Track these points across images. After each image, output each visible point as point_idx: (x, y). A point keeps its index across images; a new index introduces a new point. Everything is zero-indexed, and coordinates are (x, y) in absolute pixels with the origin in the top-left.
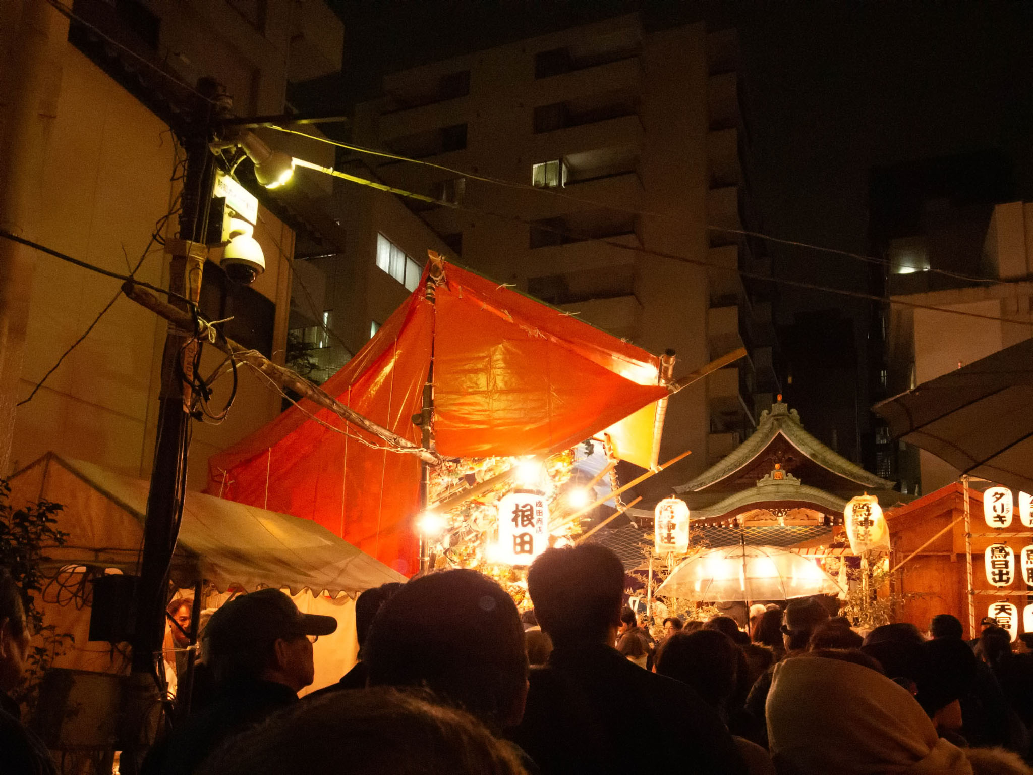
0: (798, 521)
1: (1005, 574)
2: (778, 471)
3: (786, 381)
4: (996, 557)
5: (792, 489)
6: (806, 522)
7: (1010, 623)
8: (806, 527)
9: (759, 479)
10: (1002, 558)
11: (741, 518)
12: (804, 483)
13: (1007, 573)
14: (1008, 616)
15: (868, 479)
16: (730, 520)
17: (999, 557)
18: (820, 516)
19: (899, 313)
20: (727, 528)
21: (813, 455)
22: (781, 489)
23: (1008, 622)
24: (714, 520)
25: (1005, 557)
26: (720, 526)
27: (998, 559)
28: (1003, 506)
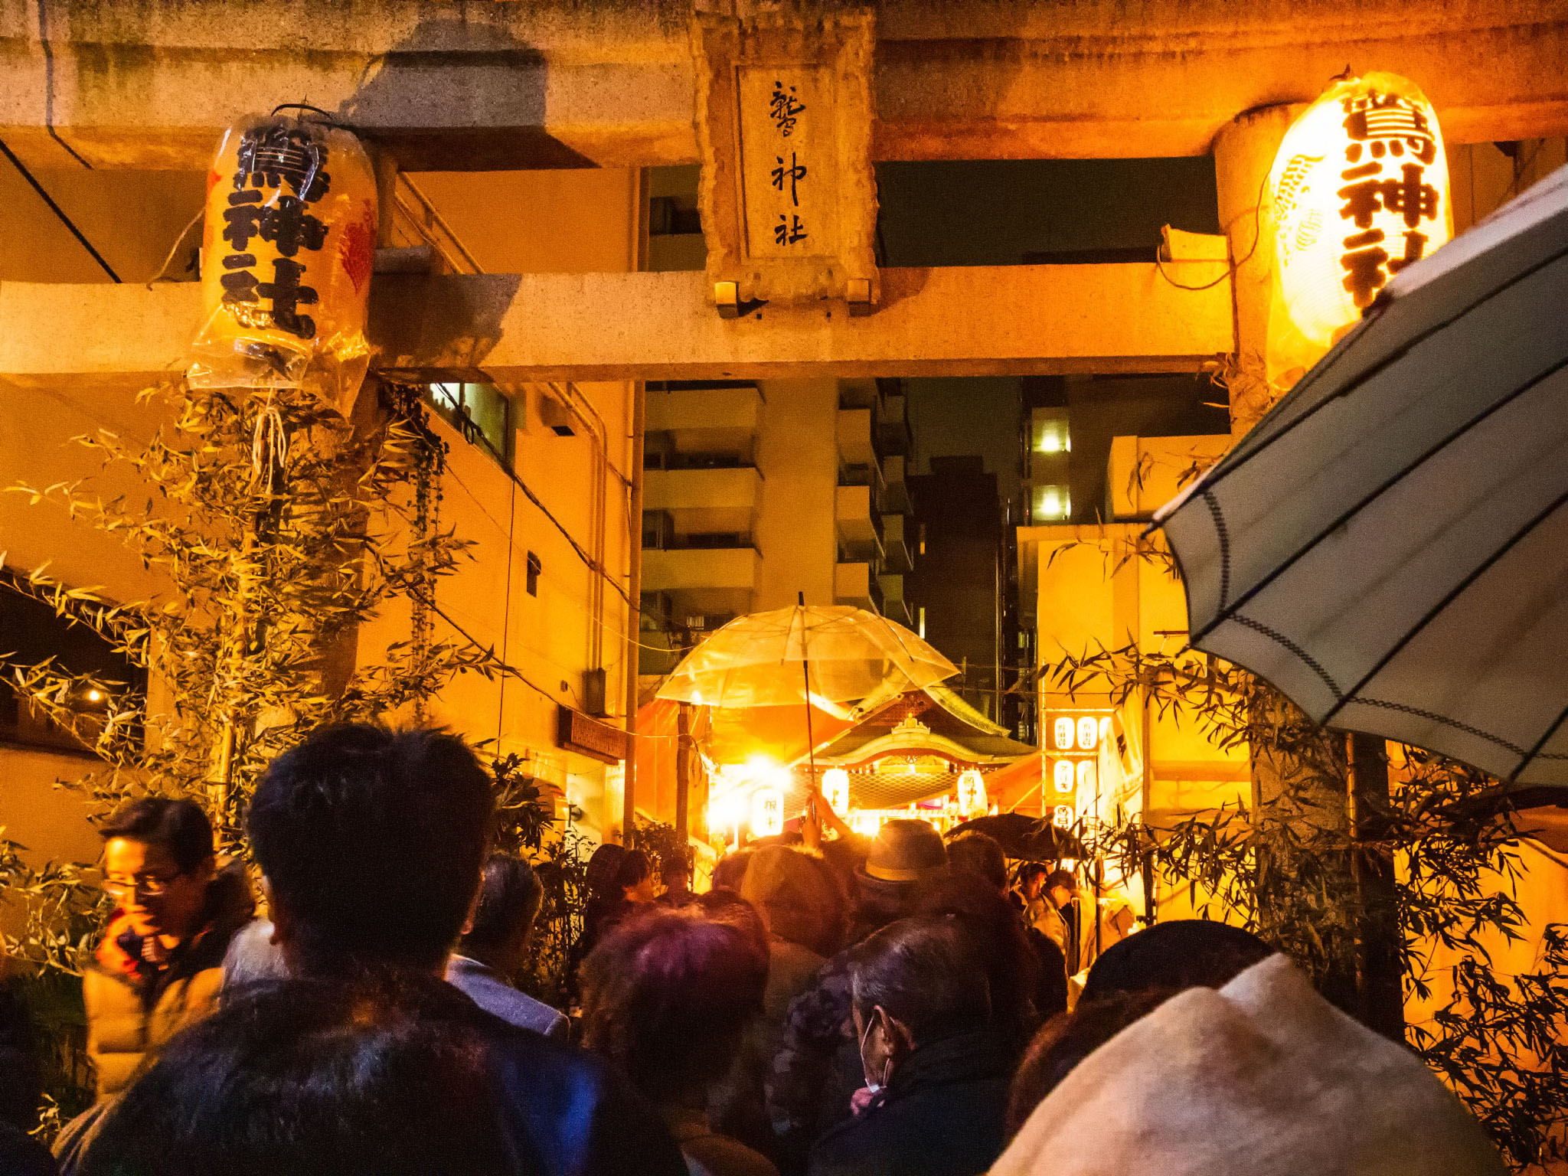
0: (926, 766)
2: (910, 719)
3: (918, 549)
5: (921, 738)
6: (934, 767)
8: (933, 774)
9: (894, 727)
11: (876, 764)
12: (934, 731)
15: (987, 726)
16: (867, 766)
18: (946, 763)
19: (1025, 544)
20: (864, 774)
21: (942, 701)
22: (913, 737)
24: (853, 765)
26: (857, 772)
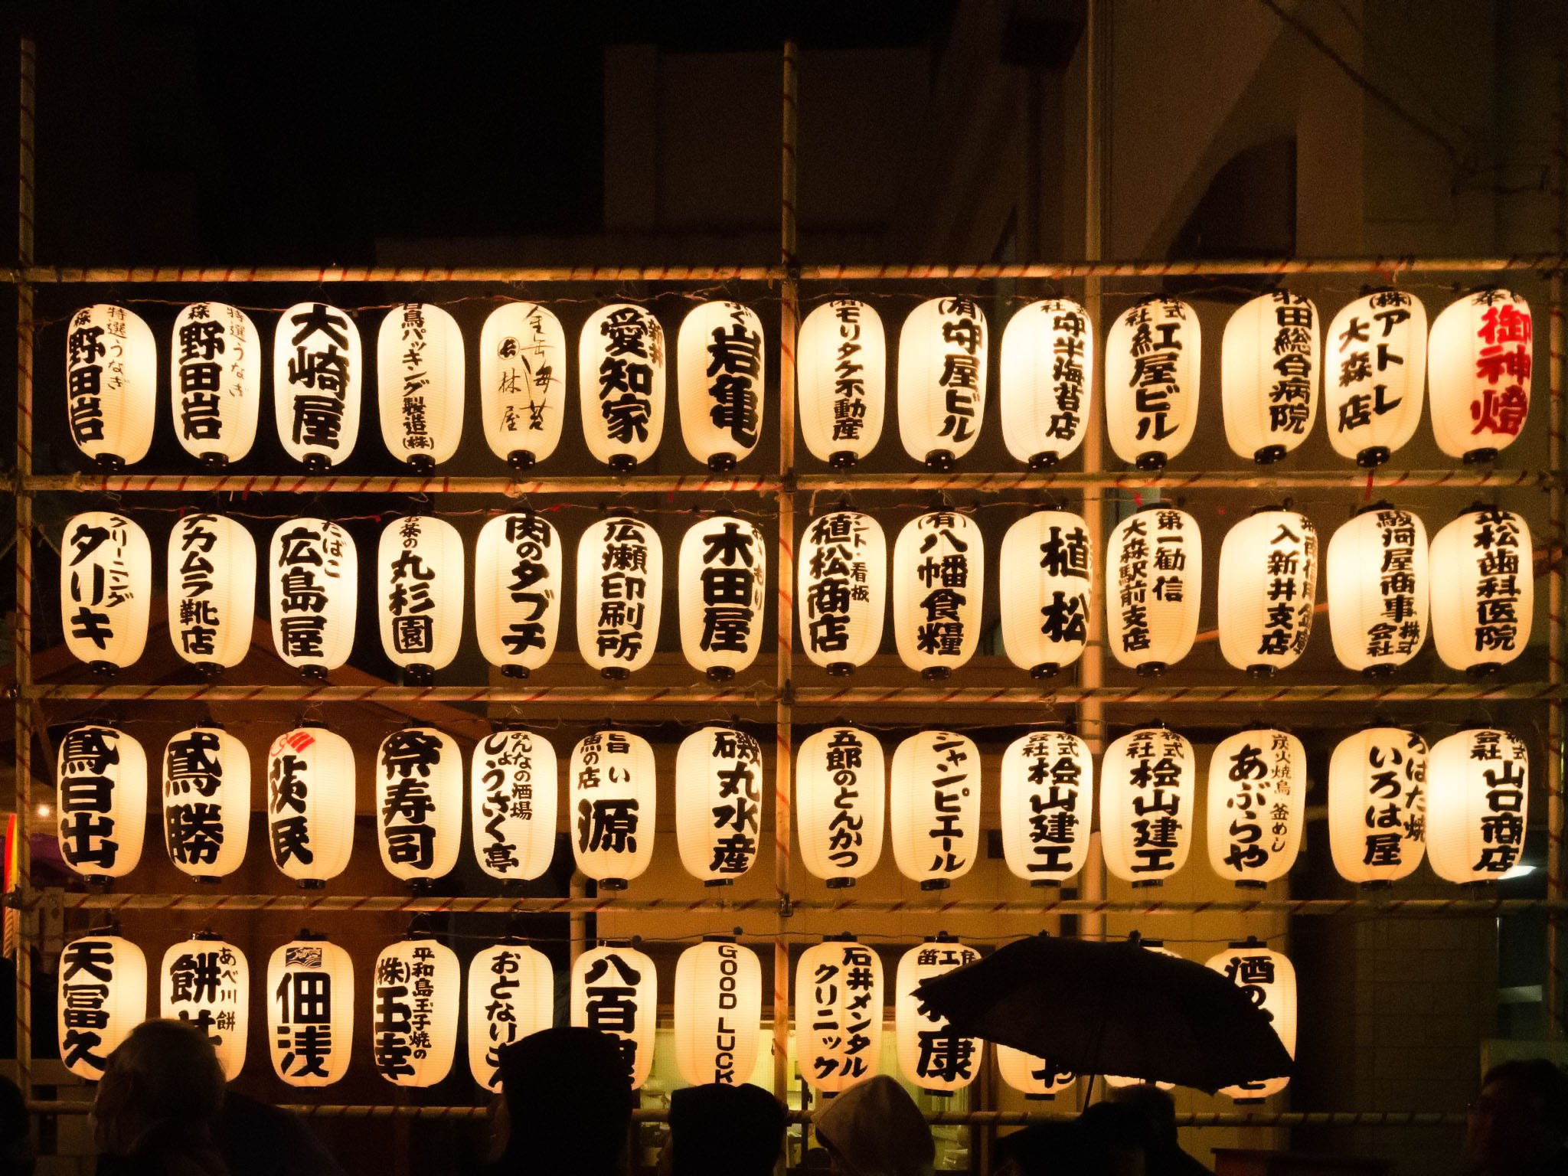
1: (96, 831)
4: (73, 770)
7: (104, 1008)
10: (88, 773)
13: (106, 827)
14: (95, 981)
17: (82, 768)
23: (97, 1003)
25: (99, 768)
27: (78, 774)
28: (99, 572)
